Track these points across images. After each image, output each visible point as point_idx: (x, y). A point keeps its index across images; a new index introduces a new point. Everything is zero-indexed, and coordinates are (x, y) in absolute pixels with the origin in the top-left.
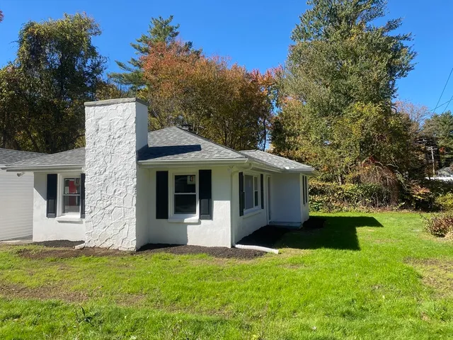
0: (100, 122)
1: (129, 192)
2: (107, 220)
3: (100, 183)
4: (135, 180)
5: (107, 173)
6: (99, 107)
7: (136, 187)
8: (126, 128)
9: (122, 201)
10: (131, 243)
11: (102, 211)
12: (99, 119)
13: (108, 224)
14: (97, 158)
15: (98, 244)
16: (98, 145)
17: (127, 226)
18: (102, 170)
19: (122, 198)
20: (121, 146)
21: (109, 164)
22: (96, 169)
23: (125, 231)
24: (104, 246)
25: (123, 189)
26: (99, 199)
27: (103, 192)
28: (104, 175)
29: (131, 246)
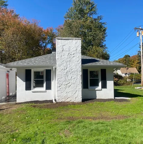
0: (64, 47)
1: (78, 77)
2: (68, 90)
3: (64, 74)
4: (81, 72)
5: (68, 69)
6: (63, 40)
7: (81, 75)
8: (77, 50)
9: (75, 81)
10: (79, 99)
11: (65, 86)
12: (63, 46)
13: (68, 91)
14: (63, 63)
15: (63, 100)
16: (63, 57)
17: (77, 92)
18: (66, 68)
19: (75, 80)
20: (74, 58)
21: (68, 66)
22: (62, 67)
23: (77, 94)
24: (67, 101)
25: (75, 76)
26: (64, 80)
27: (66, 78)
28: (66, 70)
29: (79, 100)
